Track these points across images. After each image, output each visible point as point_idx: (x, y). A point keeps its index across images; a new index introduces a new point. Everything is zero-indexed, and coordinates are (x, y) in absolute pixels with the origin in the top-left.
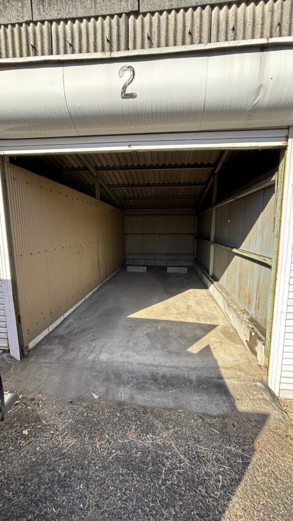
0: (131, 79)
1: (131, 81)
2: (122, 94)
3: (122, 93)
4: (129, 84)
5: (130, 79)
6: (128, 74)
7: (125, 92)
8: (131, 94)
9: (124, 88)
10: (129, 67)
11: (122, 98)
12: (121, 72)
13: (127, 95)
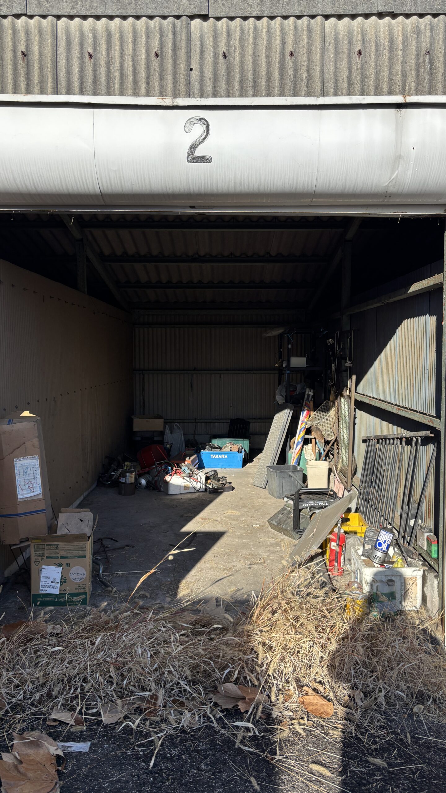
0: (203, 136)
1: (204, 139)
2: (188, 157)
3: (189, 155)
4: (200, 144)
5: (201, 136)
6: (199, 129)
7: (193, 153)
8: (203, 157)
9: (193, 148)
10: (201, 119)
11: (189, 161)
12: (188, 125)
13: (197, 157)
